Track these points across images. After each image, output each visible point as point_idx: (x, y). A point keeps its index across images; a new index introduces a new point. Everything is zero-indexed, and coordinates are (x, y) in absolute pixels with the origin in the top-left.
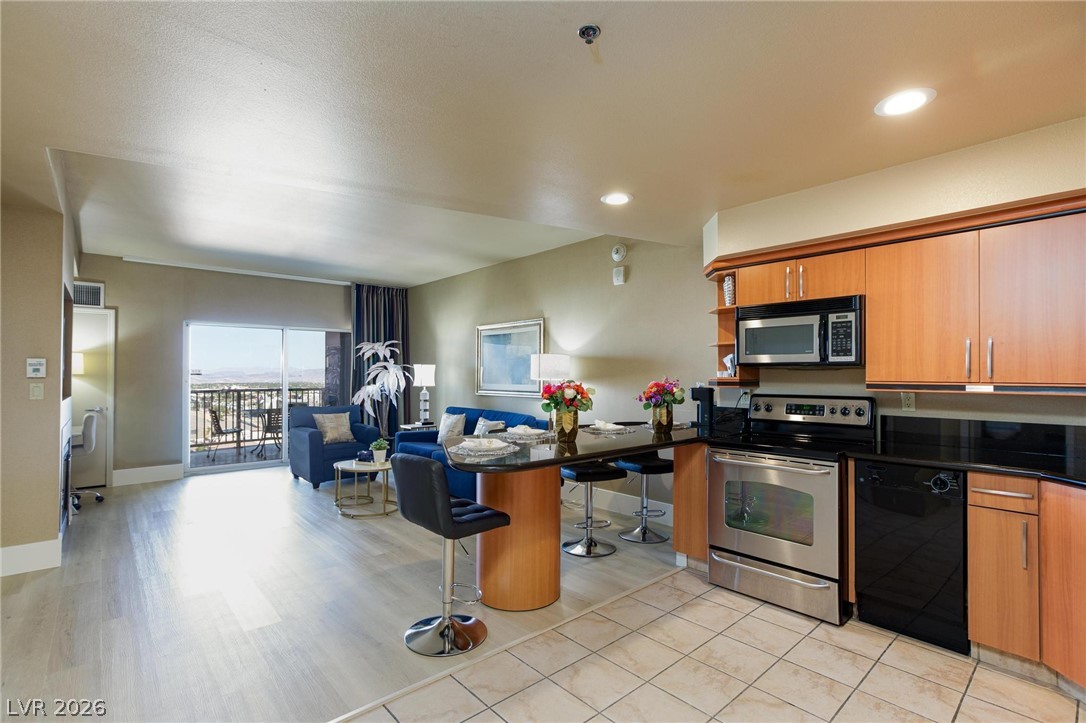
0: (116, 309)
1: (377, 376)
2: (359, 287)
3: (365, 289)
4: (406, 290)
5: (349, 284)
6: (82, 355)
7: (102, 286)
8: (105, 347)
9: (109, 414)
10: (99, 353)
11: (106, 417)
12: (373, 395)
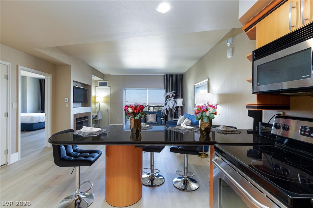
0: (110, 87)
1: (167, 102)
2: (167, 75)
3: (169, 76)
4: (182, 75)
5: (164, 75)
6: (103, 98)
7: (107, 81)
8: (108, 96)
9: (109, 111)
10: (107, 97)
11: (108, 112)
12: (166, 108)
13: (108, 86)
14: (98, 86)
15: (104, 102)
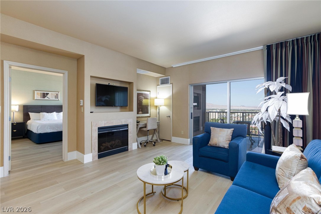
2: (269, 47)
3: (274, 47)
7: (169, 77)
8: (170, 96)
9: (171, 117)
10: (169, 98)
11: (170, 119)
12: (262, 118)
13: (170, 84)
14: (159, 85)
15: (164, 106)
